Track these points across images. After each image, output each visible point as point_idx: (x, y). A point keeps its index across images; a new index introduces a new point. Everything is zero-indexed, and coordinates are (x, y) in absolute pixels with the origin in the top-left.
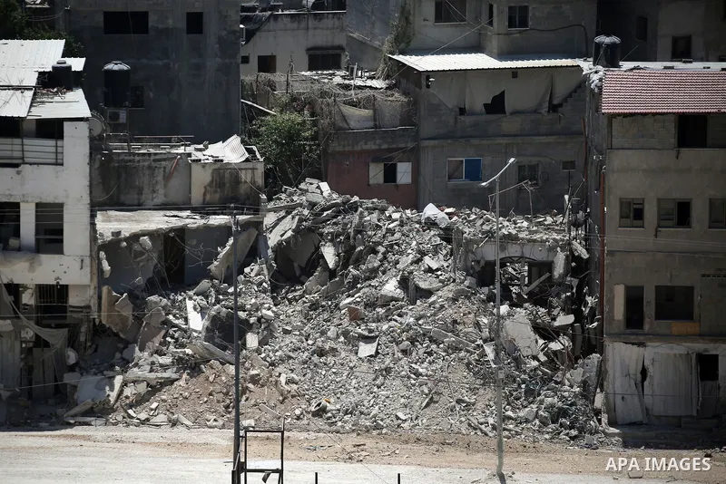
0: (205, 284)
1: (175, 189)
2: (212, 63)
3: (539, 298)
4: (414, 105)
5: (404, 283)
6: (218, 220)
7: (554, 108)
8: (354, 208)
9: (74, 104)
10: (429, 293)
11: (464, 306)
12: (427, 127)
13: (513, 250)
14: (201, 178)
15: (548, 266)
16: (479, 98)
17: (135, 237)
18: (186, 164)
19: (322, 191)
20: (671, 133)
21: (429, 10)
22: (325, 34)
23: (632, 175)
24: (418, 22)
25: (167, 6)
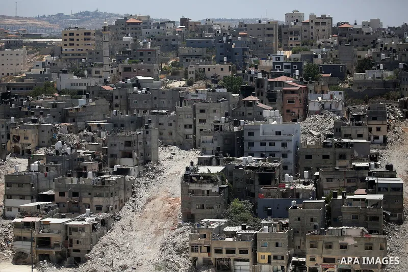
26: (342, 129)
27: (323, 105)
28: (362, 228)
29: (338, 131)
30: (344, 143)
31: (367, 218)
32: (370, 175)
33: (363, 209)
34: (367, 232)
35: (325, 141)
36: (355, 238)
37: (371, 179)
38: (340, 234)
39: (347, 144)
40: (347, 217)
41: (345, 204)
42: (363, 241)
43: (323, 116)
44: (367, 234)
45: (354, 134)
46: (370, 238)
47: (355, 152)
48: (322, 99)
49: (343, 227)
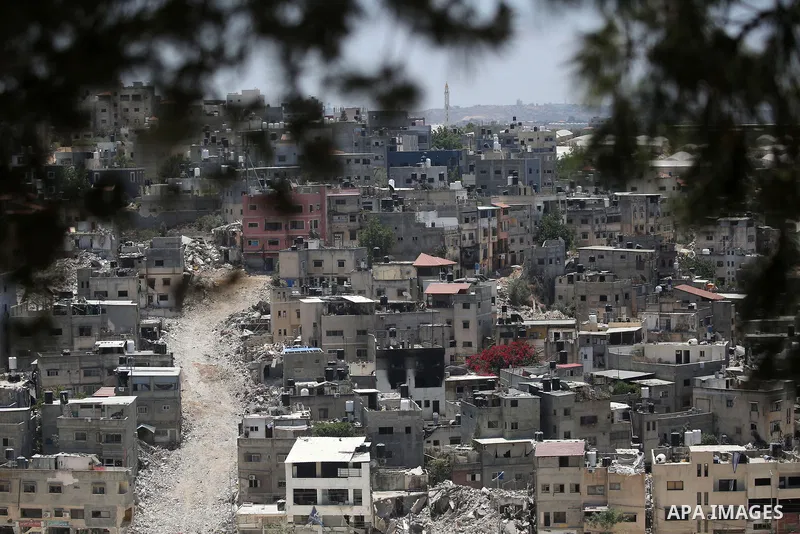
0: (409, 515)
1: (400, 485)
2: (414, 443)
3: (518, 517)
4: (481, 455)
5: (475, 513)
6: (413, 494)
7: (526, 455)
8: (460, 489)
9: (366, 457)
10: (482, 516)
11: (494, 520)
12: (485, 462)
13: (510, 502)
14: (408, 480)
15: (521, 507)
16: (501, 453)
17: (386, 500)
18: (403, 476)
19: (450, 484)
20: (557, 462)
21: (486, 424)
22: (455, 433)
23: (545, 476)
24: (482, 428)
25: (399, 425)
26: (90, 283)
27: (77, 242)
28: (90, 456)
29: (85, 285)
30: (89, 306)
31: (100, 437)
32: (123, 362)
33: (94, 422)
34: (98, 462)
35: (56, 304)
36: (75, 473)
37: (122, 369)
38: (53, 466)
39: (95, 310)
40: (66, 436)
41: (65, 413)
42: (89, 478)
43: (78, 261)
44: (99, 465)
45: (112, 291)
46: (100, 473)
47: (110, 323)
48: (77, 230)
49: (60, 454)
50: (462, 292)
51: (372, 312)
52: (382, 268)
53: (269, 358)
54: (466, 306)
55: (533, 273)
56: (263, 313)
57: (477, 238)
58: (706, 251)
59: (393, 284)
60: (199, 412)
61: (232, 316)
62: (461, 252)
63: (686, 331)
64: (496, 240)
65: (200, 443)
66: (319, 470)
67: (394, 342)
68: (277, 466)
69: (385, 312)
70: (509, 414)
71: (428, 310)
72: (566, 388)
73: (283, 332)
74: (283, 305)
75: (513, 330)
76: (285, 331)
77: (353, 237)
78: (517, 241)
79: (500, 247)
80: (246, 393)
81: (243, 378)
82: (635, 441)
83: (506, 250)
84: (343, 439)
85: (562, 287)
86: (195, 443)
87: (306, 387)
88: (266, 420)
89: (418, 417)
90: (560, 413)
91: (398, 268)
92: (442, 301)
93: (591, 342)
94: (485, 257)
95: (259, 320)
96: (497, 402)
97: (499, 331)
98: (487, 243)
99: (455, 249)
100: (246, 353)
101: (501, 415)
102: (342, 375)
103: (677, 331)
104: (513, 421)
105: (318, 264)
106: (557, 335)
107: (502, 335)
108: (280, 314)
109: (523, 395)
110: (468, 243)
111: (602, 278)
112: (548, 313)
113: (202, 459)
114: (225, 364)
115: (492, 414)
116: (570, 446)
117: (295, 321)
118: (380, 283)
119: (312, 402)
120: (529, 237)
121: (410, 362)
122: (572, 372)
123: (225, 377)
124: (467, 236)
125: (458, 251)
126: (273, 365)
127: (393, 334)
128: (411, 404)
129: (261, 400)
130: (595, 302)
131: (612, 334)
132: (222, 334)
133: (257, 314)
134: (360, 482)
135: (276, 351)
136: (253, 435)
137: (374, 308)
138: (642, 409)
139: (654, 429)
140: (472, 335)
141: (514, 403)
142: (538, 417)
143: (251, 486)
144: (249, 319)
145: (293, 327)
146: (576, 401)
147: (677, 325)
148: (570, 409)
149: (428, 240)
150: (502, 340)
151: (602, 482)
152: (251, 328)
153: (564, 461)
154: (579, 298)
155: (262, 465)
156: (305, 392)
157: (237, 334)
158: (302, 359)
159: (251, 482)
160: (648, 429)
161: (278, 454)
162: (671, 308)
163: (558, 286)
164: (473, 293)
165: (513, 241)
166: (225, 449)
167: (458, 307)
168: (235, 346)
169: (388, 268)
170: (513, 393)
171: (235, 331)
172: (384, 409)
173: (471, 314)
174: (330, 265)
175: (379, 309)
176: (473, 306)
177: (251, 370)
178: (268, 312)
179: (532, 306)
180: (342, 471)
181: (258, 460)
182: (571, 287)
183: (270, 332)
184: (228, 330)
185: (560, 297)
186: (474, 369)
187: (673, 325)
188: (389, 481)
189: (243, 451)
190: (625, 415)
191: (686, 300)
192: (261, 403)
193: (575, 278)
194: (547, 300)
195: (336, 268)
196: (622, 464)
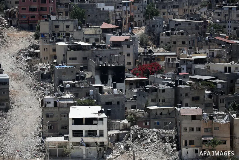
0: (123, 141)
1: (118, 128)
2: (121, 108)
3: (171, 142)
4: (149, 114)
5: (151, 140)
6: (124, 132)
7: (169, 114)
8: (142, 129)
9: (104, 115)
10: (155, 142)
11: (160, 143)
12: (151, 117)
13: (167, 135)
14: (121, 126)
15: (172, 137)
16: (159, 113)
17: (113, 134)
18: (119, 124)
19: (137, 127)
20: (190, 118)
21: (151, 100)
22: (133, 104)
23: (185, 124)
24: (149, 102)
25: (114, 101)
50: (126, 40)
51: (89, 49)
52: (87, 29)
53: (43, 70)
54: (128, 46)
55: (150, 31)
56: (35, 49)
57: (122, 15)
58: (218, 21)
59: (93, 36)
60: (15, 94)
61: (20, 50)
62: (115, 21)
63: (221, 58)
64: (129, 16)
65: (19, 108)
66: (84, 121)
67: (101, 63)
68: (61, 119)
69: (95, 49)
70: (161, 95)
71: (112, 48)
72: (185, 84)
73: (46, 58)
74: (46, 46)
75: (149, 57)
76: (47, 57)
77: (67, 15)
78: (137, 16)
79: (131, 19)
80: (35, 86)
81: (31, 79)
82: (214, 107)
83: (133, 21)
84: (91, 107)
85: (163, 37)
86: (17, 109)
87: (68, 83)
88: (54, 98)
89: (122, 97)
90: (184, 95)
91: (94, 29)
92: (117, 44)
93: (186, 62)
94: (125, 24)
95: (33, 52)
96: (155, 90)
97: (143, 57)
98: (126, 17)
99: (113, 20)
100: (31, 68)
101: (157, 96)
102: (83, 78)
103: (217, 57)
104: (163, 99)
105: (57, 27)
106: (169, 59)
107: (145, 59)
108: (45, 50)
109: (167, 87)
110: (118, 17)
111: (182, 34)
112: (158, 49)
113: (22, 116)
114: (22, 73)
115: (153, 95)
116: (194, 110)
117: (52, 53)
118: (87, 36)
119: (71, 90)
120: (142, 14)
121: (110, 72)
122: (184, 76)
123: (23, 78)
124: (118, 14)
125: (114, 21)
126: (45, 73)
127: (101, 59)
128: (118, 92)
129: (43, 89)
130: (180, 45)
131: (195, 59)
132: (17, 59)
133: (32, 50)
134: (102, 126)
135: (45, 66)
136: (48, 105)
137: (90, 48)
138: (217, 93)
139: (223, 102)
140: (131, 59)
141: (164, 91)
142: (174, 97)
143: (49, 128)
144: (29, 52)
145: (51, 56)
146: (191, 90)
147: (217, 55)
148: (188, 93)
149: (102, 16)
150: (145, 62)
151: (210, 127)
152: (30, 56)
153: (194, 117)
154: (173, 43)
155: (54, 119)
156: (68, 86)
157: (24, 58)
158: (65, 71)
159: (49, 127)
160: (221, 102)
161: (61, 114)
162: (214, 47)
163: (161, 37)
164: (131, 41)
165: (135, 16)
166: (31, 111)
167: (125, 47)
168: (24, 64)
169: (89, 29)
170: (161, 87)
171: (23, 58)
172: (106, 93)
173: (131, 50)
174: (62, 27)
175: (92, 48)
176: (132, 47)
177: (35, 75)
178: (37, 49)
179: (150, 46)
180: (94, 122)
181: (52, 116)
182: (168, 37)
183: (39, 57)
184: (19, 57)
185: (162, 42)
186: (135, 74)
187: (215, 55)
188: (113, 126)
189: (46, 113)
190: (210, 96)
191: (220, 43)
192: (43, 90)
193: (170, 34)
194: (156, 43)
195: (65, 29)
196: (220, 118)
